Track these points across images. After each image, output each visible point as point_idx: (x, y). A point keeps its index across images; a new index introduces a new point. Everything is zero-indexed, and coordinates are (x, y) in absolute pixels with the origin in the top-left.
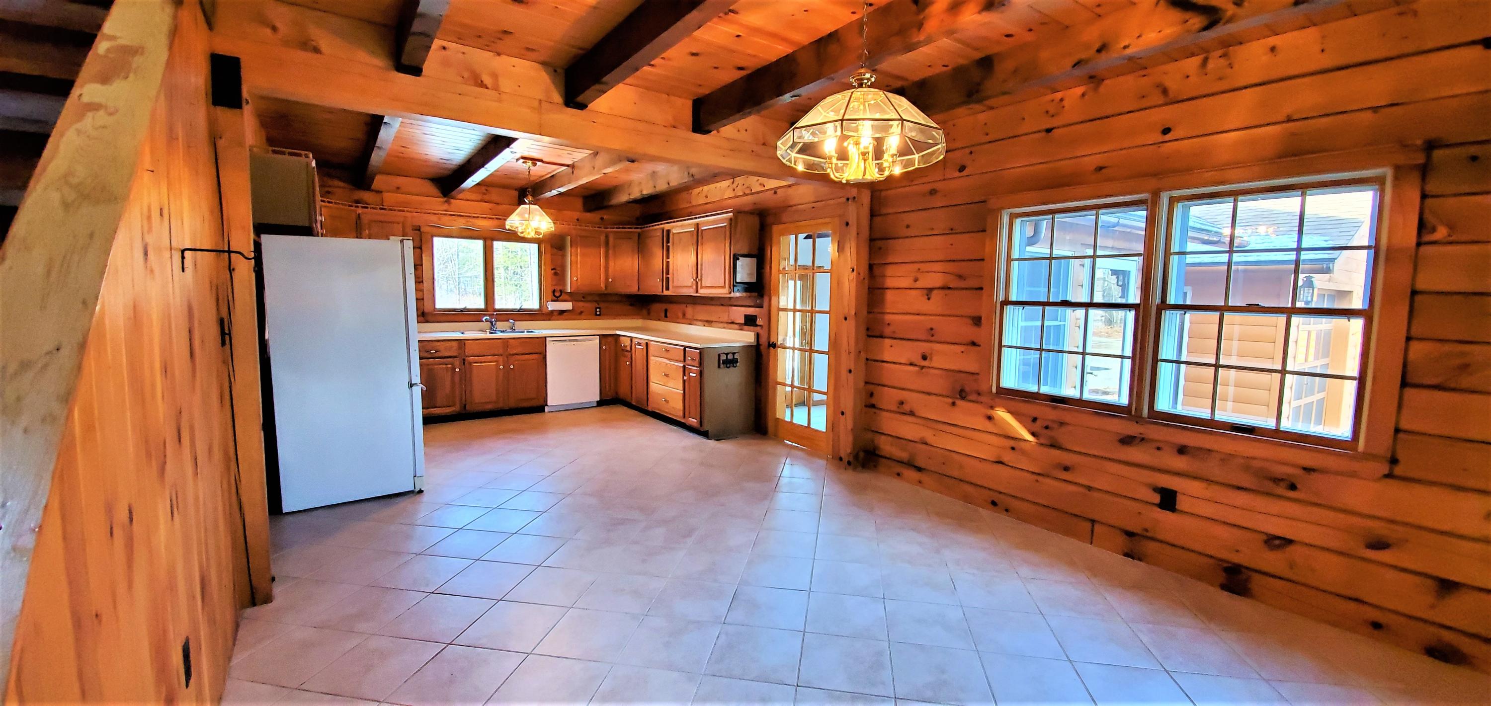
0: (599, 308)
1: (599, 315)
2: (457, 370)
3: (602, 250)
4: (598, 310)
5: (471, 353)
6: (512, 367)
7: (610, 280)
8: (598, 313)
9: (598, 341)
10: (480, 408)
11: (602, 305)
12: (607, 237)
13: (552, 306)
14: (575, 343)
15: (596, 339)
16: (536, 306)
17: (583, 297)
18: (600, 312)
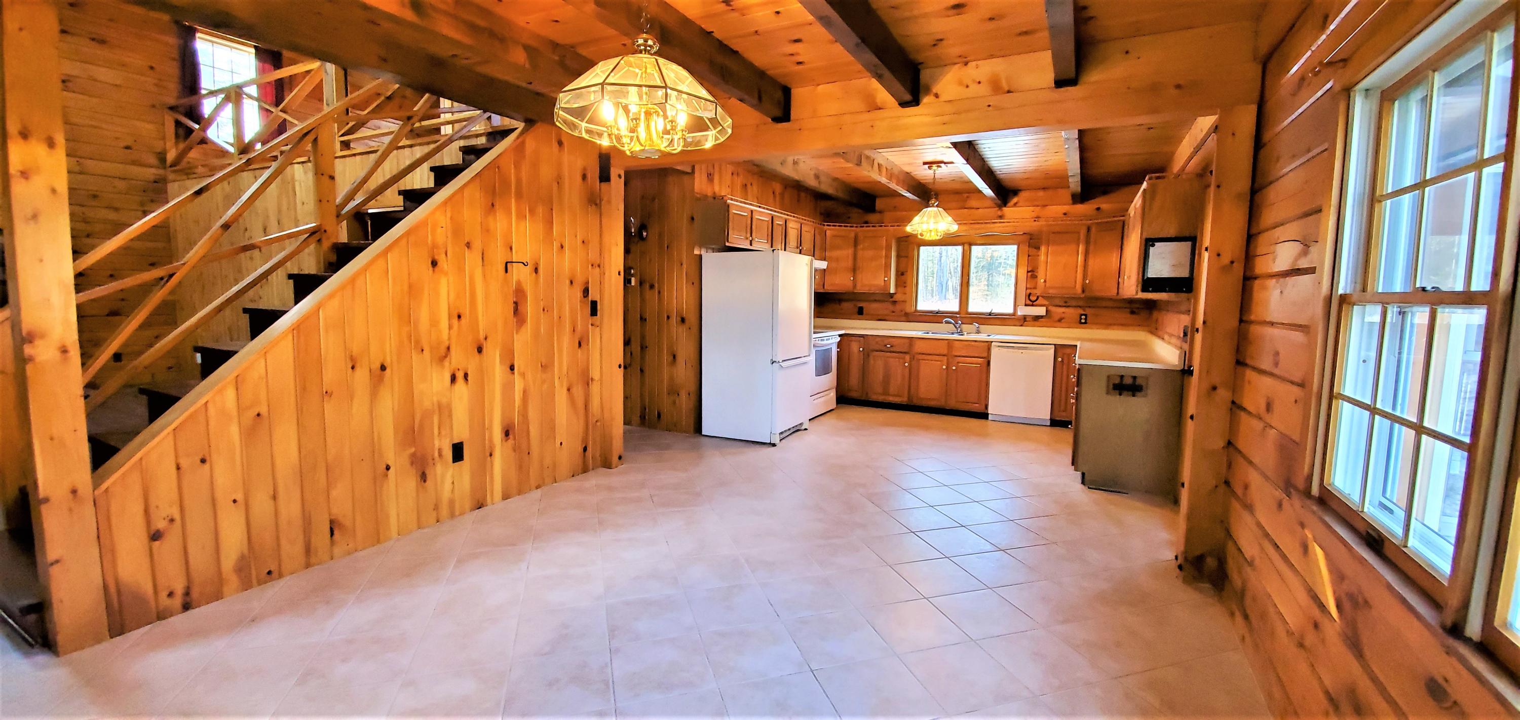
0: (1086, 315)
1: (1085, 323)
2: (907, 364)
3: (1081, 246)
4: (1083, 317)
5: (919, 351)
6: (954, 368)
7: (1087, 282)
8: (1083, 321)
9: (1052, 351)
10: (924, 403)
11: (1088, 311)
12: (1089, 230)
13: (1022, 311)
14: (1022, 351)
15: (1051, 349)
16: (1010, 310)
17: (1066, 302)
18: (1081, 319)
